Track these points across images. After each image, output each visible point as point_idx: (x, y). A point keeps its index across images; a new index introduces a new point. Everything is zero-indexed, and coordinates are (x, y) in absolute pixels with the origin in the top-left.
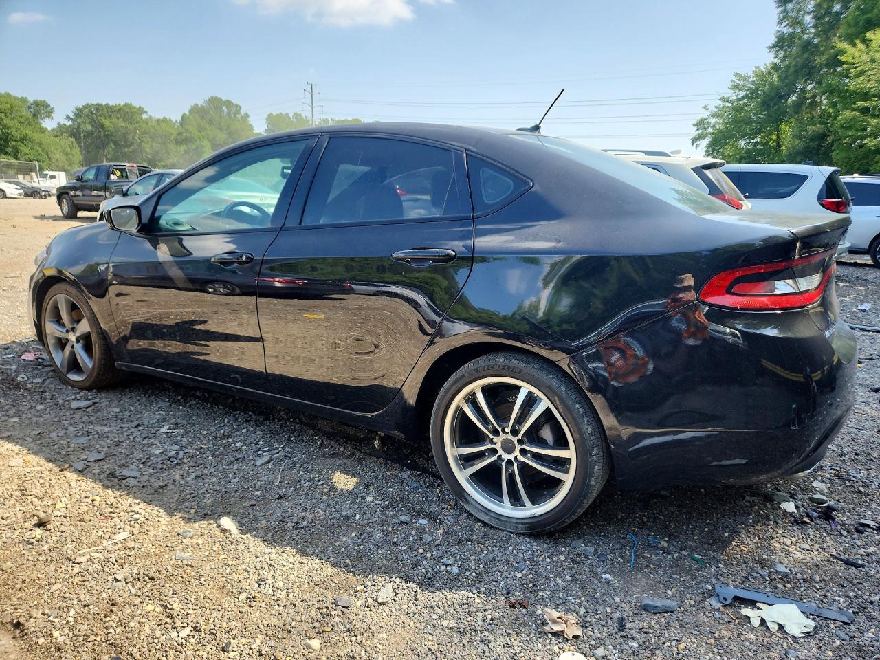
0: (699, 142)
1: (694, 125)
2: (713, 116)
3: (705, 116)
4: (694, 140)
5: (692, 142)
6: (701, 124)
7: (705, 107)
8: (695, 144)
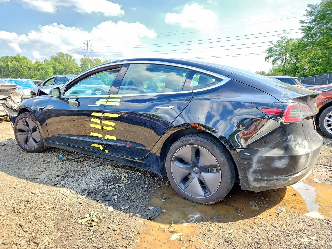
0: (269, 59)
1: (266, 51)
2: (276, 46)
3: (272, 46)
4: (266, 58)
5: (266, 59)
6: (270, 50)
7: (271, 42)
8: (267, 60)
